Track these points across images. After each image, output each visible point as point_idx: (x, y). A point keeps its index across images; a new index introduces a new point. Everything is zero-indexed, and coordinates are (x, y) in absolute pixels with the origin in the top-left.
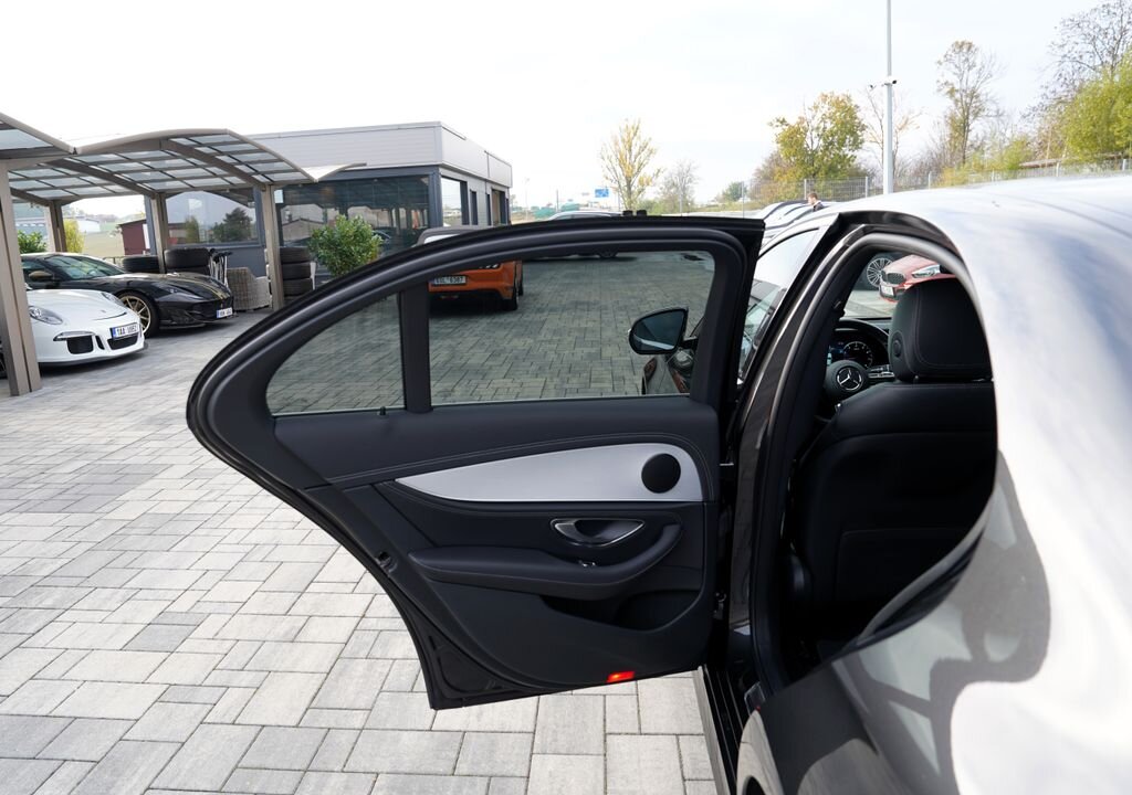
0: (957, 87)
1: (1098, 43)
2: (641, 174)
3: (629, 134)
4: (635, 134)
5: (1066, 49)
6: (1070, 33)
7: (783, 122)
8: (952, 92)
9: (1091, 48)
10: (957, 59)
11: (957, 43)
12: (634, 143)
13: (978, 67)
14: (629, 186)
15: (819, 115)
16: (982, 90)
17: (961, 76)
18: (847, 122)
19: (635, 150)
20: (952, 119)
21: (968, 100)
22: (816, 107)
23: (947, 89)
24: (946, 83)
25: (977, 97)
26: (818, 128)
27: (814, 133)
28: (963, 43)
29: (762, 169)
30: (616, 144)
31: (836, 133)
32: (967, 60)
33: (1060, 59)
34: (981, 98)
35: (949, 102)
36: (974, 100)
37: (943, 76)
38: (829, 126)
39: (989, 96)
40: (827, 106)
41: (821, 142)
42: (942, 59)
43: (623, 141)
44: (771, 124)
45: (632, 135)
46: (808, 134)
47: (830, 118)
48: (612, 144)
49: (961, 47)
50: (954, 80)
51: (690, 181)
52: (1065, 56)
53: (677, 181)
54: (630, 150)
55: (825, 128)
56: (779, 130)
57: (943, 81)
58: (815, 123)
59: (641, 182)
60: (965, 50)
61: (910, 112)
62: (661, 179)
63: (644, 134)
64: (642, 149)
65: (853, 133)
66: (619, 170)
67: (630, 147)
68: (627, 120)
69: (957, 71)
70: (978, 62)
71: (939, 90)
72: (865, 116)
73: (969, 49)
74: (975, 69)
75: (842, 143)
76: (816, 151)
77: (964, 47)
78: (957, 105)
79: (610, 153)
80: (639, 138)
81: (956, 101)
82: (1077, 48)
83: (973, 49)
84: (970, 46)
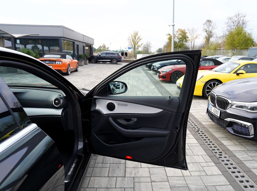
0: (207, 30)
1: (234, 23)
2: (138, 44)
3: (135, 35)
4: (137, 35)
5: (229, 24)
6: (229, 20)
7: (170, 35)
8: (206, 31)
9: (233, 24)
10: (208, 24)
11: (208, 20)
12: (136, 37)
13: (212, 26)
14: (135, 47)
15: (178, 34)
16: (213, 31)
17: (208, 28)
18: (184, 36)
19: (136, 39)
20: (206, 37)
21: (210, 33)
22: (177, 32)
23: (205, 30)
24: (205, 29)
25: (212, 33)
26: (177, 37)
27: (177, 38)
28: (209, 20)
29: (165, 45)
30: (132, 37)
31: (182, 38)
32: (210, 24)
33: (227, 26)
34: (213, 33)
35: (206, 33)
36: (211, 33)
37: (204, 27)
38: (180, 36)
39: (214, 33)
40: (180, 32)
41: (178, 40)
42: (204, 24)
43: (134, 36)
44: (167, 35)
45: (136, 35)
46: (175, 38)
47: (180, 35)
48: (131, 36)
49: (208, 21)
50: (207, 28)
51: (149, 47)
52: (228, 25)
53: (146, 46)
54: (135, 39)
55: (179, 37)
56: (169, 36)
57: (204, 28)
58: (177, 35)
59: (137, 46)
60: (209, 22)
61: (198, 35)
62: (142, 46)
63: (139, 35)
64: (138, 38)
65: (185, 38)
66: (132, 43)
67: (135, 38)
68: (135, 31)
69: (207, 26)
70: (212, 25)
71: (204, 30)
72: (188, 35)
73: (210, 22)
74: (211, 26)
75: (183, 41)
76: (177, 42)
77: (209, 21)
78: (207, 34)
79: (130, 39)
80: (138, 36)
81: (207, 33)
82: (230, 24)
83: (211, 22)
84: (210, 21)
